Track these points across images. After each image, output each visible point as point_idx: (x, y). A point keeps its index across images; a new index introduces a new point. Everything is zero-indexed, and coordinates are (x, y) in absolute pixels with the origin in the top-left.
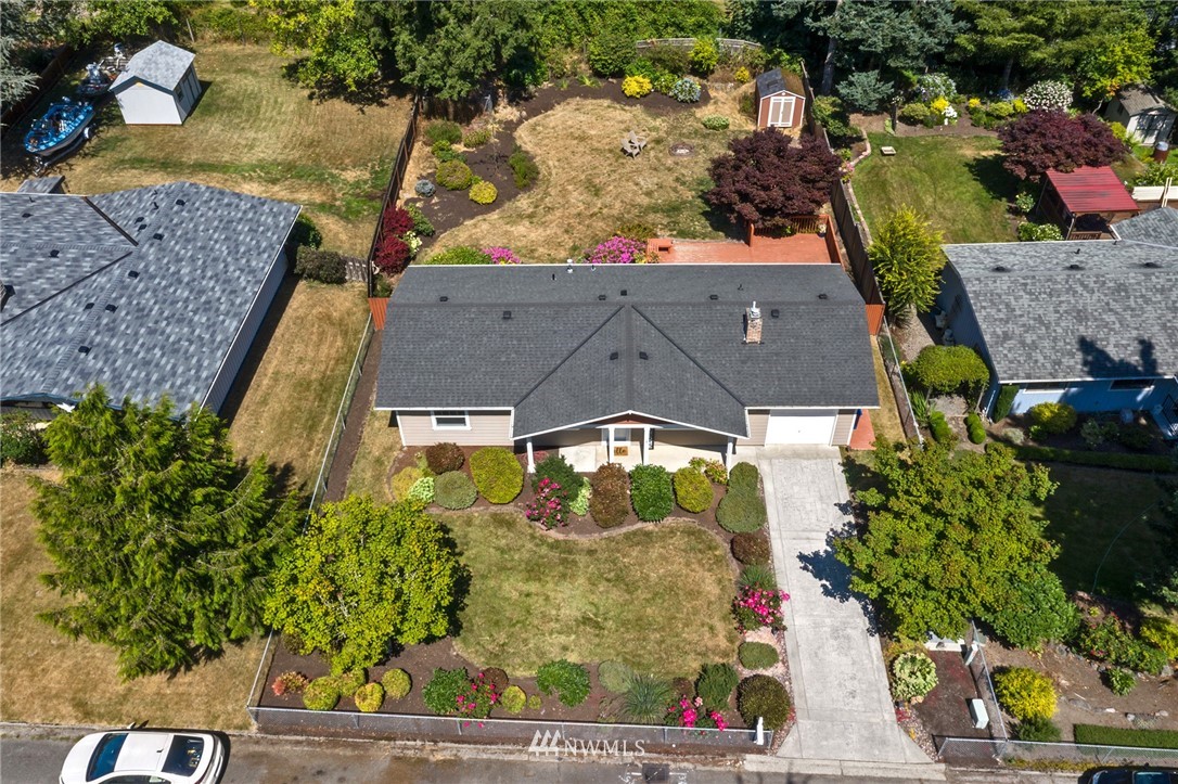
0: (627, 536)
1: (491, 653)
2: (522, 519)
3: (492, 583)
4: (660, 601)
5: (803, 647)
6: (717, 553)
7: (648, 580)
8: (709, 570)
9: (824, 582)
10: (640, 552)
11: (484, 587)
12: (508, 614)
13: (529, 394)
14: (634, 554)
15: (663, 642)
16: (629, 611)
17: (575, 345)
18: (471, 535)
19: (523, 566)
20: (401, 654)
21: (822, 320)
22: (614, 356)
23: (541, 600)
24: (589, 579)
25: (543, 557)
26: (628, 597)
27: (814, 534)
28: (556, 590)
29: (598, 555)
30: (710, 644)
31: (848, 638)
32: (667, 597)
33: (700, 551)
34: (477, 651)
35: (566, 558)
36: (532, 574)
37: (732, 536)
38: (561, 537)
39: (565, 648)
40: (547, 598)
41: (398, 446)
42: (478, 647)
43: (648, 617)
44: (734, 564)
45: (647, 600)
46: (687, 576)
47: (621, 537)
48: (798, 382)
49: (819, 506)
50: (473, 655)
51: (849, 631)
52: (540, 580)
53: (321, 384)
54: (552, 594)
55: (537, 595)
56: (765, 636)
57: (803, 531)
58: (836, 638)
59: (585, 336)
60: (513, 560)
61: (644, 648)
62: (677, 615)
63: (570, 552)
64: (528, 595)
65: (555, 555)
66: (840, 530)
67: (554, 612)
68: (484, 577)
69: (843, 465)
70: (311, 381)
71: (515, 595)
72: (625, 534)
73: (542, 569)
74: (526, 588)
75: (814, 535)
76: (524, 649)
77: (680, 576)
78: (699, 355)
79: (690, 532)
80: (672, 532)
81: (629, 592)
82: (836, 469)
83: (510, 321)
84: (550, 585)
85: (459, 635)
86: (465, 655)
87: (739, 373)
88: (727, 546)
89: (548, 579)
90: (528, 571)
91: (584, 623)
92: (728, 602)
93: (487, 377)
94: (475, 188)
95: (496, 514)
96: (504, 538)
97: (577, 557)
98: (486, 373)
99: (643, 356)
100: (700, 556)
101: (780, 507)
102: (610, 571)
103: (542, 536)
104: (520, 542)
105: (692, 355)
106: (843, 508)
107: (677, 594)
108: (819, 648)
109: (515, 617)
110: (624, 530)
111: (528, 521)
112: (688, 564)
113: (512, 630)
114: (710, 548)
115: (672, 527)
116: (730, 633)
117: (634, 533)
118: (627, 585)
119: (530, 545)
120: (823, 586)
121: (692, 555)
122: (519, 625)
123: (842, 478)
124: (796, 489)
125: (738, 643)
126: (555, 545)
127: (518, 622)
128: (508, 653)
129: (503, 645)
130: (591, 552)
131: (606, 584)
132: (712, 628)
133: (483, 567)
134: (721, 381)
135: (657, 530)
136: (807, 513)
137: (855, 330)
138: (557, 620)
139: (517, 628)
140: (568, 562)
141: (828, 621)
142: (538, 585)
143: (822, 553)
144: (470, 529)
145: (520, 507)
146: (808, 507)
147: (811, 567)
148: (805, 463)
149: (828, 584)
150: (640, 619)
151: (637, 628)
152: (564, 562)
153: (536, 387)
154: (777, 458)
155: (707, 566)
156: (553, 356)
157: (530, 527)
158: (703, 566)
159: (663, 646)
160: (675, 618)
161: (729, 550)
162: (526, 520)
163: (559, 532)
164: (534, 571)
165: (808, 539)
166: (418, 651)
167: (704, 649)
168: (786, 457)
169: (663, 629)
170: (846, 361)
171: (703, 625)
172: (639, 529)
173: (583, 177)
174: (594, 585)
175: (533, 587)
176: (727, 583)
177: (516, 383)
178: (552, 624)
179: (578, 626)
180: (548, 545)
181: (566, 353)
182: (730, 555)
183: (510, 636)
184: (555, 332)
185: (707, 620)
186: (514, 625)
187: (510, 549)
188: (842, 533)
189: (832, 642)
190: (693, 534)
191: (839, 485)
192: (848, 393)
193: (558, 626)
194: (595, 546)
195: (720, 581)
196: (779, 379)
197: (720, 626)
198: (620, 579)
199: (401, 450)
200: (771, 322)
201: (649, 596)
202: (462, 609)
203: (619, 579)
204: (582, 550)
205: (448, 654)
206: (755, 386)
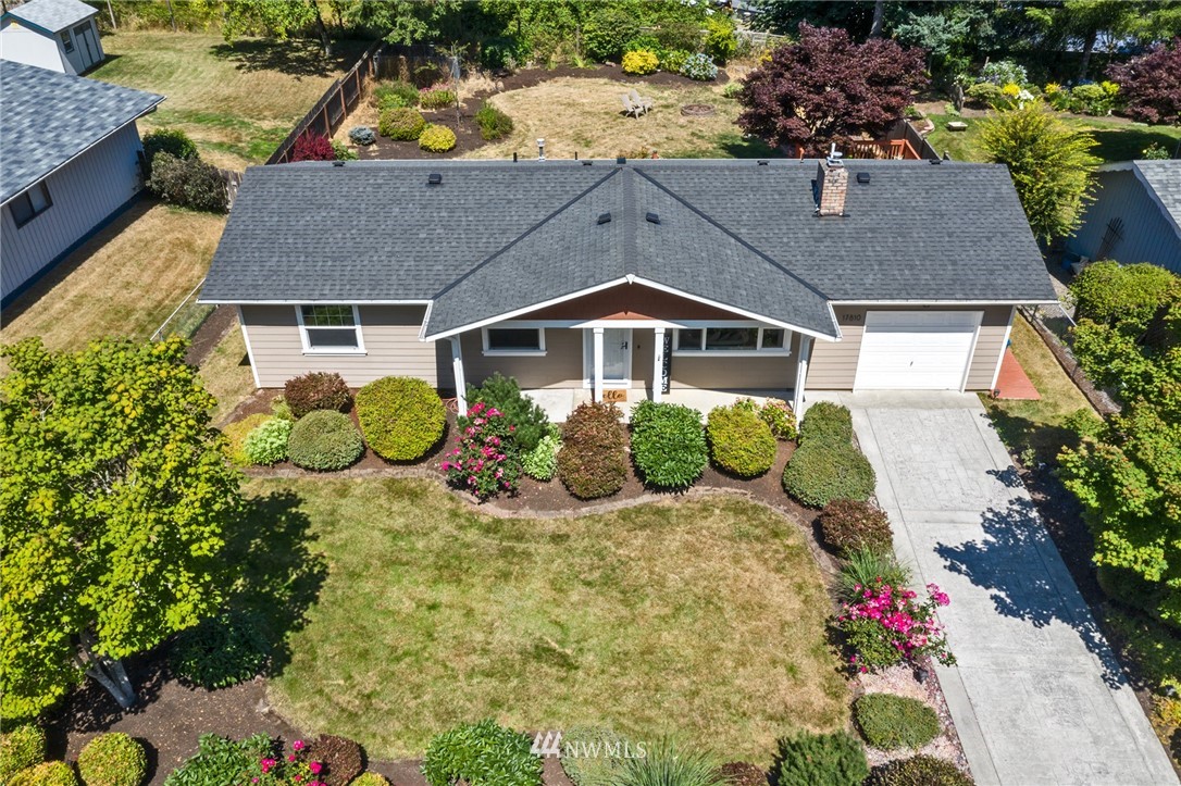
0: (624, 515)
1: (343, 710)
2: (439, 486)
3: (368, 586)
4: (689, 620)
5: (982, 709)
6: (790, 542)
7: (663, 586)
8: (778, 570)
9: (994, 591)
10: (648, 538)
11: (350, 592)
12: (388, 640)
13: (458, 282)
14: (638, 542)
15: (696, 693)
16: (626, 636)
17: (542, 218)
18: (342, 511)
19: (431, 559)
20: (149, 708)
21: (941, 187)
22: (604, 220)
23: (457, 616)
24: (552, 583)
25: (468, 546)
26: (624, 612)
27: (959, 513)
28: (487, 600)
29: (571, 543)
30: (792, 700)
31: (1071, 691)
32: (700, 613)
33: (758, 538)
34: (313, 707)
35: (512, 549)
36: (446, 574)
37: (814, 514)
38: (505, 514)
39: (495, 703)
40: (469, 613)
41: (250, 390)
42: (317, 699)
43: (663, 647)
44: (825, 559)
45: (663, 618)
46: (736, 578)
47: (614, 516)
48: (912, 267)
49: (961, 472)
50: (305, 714)
51: (1069, 679)
52: (459, 581)
53: (150, 314)
54: (478, 607)
55: (450, 607)
56: (901, 684)
57: (941, 509)
58: (1047, 692)
59: (558, 206)
60: (412, 550)
61: (659, 704)
62: (722, 645)
63: (520, 538)
64: (433, 607)
65: (491, 543)
66: (1004, 512)
67: (479, 637)
68: (354, 576)
69: (989, 416)
70: (134, 310)
71: (408, 606)
72: (620, 512)
73: (465, 566)
74: (430, 596)
75: (962, 516)
76: (412, 704)
77: (725, 578)
78: (743, 231)
79: (738, 509)
80: (706, 509)
81: (625, 602)
82: (979, 424)
83: (438, 188)
84: (479, 591)
85: (281, 674)
86: (286, 714)
87: (812, 254)
88: (809, 532)
89: (476, 580)
90: (439, 568)
91: (538, 657)
92: (820, 625)
93: (393, 259)
94: (426, 132)
95: (393, 481)
96: (402, 515)
97: (532, 547)
98: (392, 254)
99: (653, 219)
100: (758, 547)
101: (894, 475)
102: (591, 569)
103: (471, 513)
104: (430, 523)
105: (734, 231)
106: (1005, 477)
107: (719, 609)
108: (1017, 710)
109: (403, 646)
110: (620, 504)
111: (449, 490)
112: (737, 560)
113: (394, 667)
114: (776, 535)
115: (705, 503)
116: (829, 680)
117: (638, 510)
118: (623, 592)
119: (448, 528)
120: (994, 597)
121: (743, 545)
122: (407, 660)
123: (994, 433)
124: (917, 449)
125: (847, 699)
126: (493, 528)
127: (406, 654)
128: (376, 711)
129: (369, 697)
130: (557, 538)
131: (584, 589)
132: (792, 670)
133: (355, 560)
134: (783, 264)
135: (678, 505)
136: (941, 483)
137: (996, 200)
138: (485, 651)
139: (403, 665)
140: (515, 554)
141: (1022, 659)
142: (453, 588)
143: (979, 546)
144: (343, 501)
145: (436, 469)
146: (943, 475)
147: (964, 567)
148: (924, 414)
149: (1003, 594)
150: (650, 651)
151: (646, 668)
152: (505, 553)
153: (473, 271)
154: (874, 407)
155: (773, 564)
156: (504, 232)
157: (452, 499)
158: (766, 562)
159: (697, 701)
160: (718, 649)
161: (810, 537)
162: (444, 488)
163: (502, 507)
164: (450, 567)
165: (953, 522)
166: (188, 704)
167: (781, 708)
168: (890, 406)
169: (695, 669)
170: (989, 239)
171: (774, 663)
172: (646, 505)
173: (571, 132)
174: (561, 590)
175: (445, 593)
176: (813, 591)
177: (440, 268)
178: (474, 657)
179: (525, 662)
180: (480, 527)
181: (525, 228)
182: (815, 545)
183: (387, 677)
184: (510, 201)
185: (781, 655)
186: (398, 659)
187: (410, 533)
188: (1009, 515)
189: (1039, 699)
190: (744, 511)
191: (990, 444)
192: (1000, 281)
193: (486, 661)
194: (565, 529)
195: (800, 588)
196: (880, 264)
197: (808, 666)
198: (610, 580)
199: (253, 393)
200: (859, 189)
201: (668, 611)
202: (299, 628)
203: (608, 581)
204: (541, 535)
205: (251, 711)
206: (840, 272)
